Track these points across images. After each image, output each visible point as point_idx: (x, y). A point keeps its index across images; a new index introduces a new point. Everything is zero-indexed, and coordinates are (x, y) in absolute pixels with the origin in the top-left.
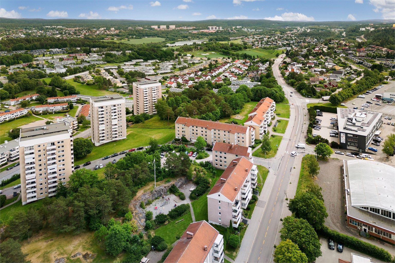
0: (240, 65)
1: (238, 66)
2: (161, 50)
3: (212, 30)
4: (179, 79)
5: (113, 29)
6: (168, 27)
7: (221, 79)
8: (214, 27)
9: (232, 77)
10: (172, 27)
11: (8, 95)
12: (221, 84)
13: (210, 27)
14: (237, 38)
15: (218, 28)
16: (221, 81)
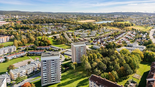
0: (130, 34)
1: (129, 34)
2: (92, 25)
3: (116, 16)
4: (99, 40)
5: (76, 16)
6: (97, 15)
7: (121, 42)
8: (117, 16)
9: (127, 41)
10: (99, 15)
11: (22, 44)
12: (121, 45)
13: (115, 16)
14: (127, 20)
15: (118, 16)
16: (121, 43)
